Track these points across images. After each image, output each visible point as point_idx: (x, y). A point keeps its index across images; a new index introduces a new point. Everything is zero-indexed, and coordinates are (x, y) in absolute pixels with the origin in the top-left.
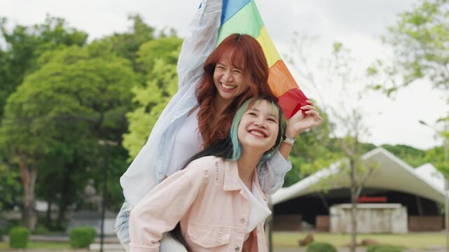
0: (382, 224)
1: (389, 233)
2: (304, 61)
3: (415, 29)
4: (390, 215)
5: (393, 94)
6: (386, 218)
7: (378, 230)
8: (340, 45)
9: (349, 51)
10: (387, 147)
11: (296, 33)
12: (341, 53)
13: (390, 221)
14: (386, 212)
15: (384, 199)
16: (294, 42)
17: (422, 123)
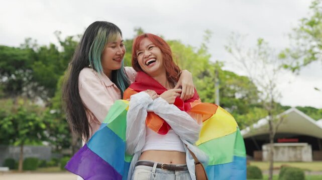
0: (295, 156)
1: (300, 161)
2: (239, 50)
3: (310, 29)
4: (301, 150)
5: (296, 71)
6: (298, 152)
7: (293, 159)
8: (262, 40)
9: (267, 43)
10: (299, 108)
11: (233, 33)
12: (263, 45)
13: (301, 154)
14: (298, 148)
15: (297, 140)
16: (232, 38)
17: (316, 89)
